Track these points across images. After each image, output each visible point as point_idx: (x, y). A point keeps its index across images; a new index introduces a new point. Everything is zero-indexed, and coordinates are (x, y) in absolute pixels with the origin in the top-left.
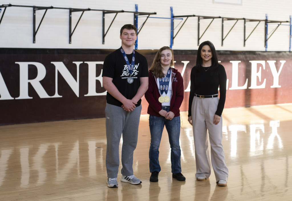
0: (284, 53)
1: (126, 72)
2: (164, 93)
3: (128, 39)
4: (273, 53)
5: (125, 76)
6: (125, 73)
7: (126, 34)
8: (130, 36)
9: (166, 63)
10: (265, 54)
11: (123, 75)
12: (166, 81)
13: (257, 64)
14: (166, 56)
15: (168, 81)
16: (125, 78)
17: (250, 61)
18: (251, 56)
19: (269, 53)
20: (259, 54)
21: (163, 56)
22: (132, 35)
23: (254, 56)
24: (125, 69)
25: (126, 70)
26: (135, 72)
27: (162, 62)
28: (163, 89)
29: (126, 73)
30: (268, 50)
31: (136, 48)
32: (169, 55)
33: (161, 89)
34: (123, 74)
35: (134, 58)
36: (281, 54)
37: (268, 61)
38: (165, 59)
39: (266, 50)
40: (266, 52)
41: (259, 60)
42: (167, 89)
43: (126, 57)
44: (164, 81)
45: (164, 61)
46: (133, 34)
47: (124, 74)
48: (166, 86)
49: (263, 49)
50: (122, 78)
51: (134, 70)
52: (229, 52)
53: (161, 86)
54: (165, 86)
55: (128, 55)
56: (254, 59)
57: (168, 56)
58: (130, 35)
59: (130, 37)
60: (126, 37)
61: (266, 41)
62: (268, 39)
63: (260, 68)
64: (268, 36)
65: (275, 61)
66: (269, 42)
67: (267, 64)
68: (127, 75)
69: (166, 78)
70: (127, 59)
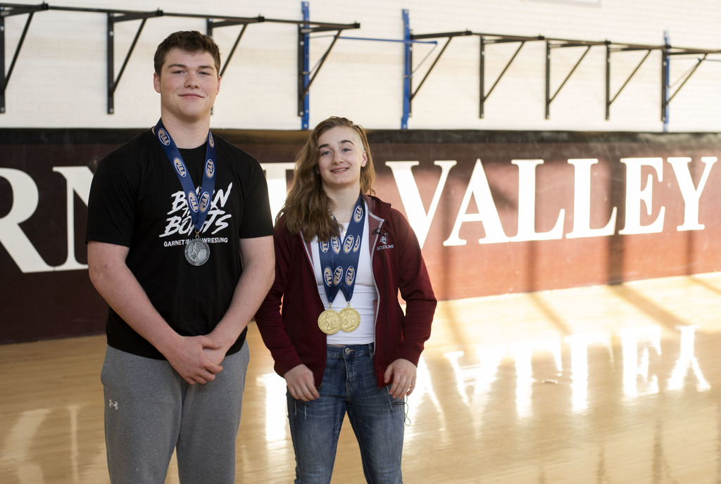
0: (711, 137)
1: (179, 219)
2: (340, 296)
3: (190, 92)
4: (683, 137)
5: (177, 236)
6: (177, 225)
8: (197, 80)
9: (340, 178)
10: (663, 139)
11: (167, 233)
12: (347, 250)
13: (642, 166)
14: (337, 149)
15: (355, 249)
16: (178, 243)
17: (623, 160)
18: (625, 145)
19: (673, 137)
20: (647, 141)
21: (326, 153)
22: (204, 74)
23: (634, 145)
24: (175, 209)
26: (219, 217)
27: (327, 174)
28: (337, 283)
29: (181, 224)
30: (672, 127)
32: (347, 145)
33: (329, 283)
34: (168, 228)
35: (212, 163)
36: (704, 140)
37: (670, 160)
38: (335, 164)
39: (664, 128)
40: (664, 133)
41: (646, 155)
42: (349, 283)
43: (178, 162)
44: (337, 251)
45: (331, 171)
46: (205, 70)
47: (173, 229)
48: (349, 269)
49: (658, 126)
50: (166, 244)
51: (214, 209)
52: (565, 136)
53: (328, 270)
54: (341, 270)
55: (186, 154)
56: (632, 154)
57: (346, 150)
58: (193, 73)
59: (194, 83)
60: (178, 81)
61: (665, 104)
62: (670, 100)
63: (650, 177)
64: (670, 92)
65: (689, 160)
66: (672, 107)
67: (668, 168)
68: (184, 230)
69: (348, 240)
70: (183, 170)
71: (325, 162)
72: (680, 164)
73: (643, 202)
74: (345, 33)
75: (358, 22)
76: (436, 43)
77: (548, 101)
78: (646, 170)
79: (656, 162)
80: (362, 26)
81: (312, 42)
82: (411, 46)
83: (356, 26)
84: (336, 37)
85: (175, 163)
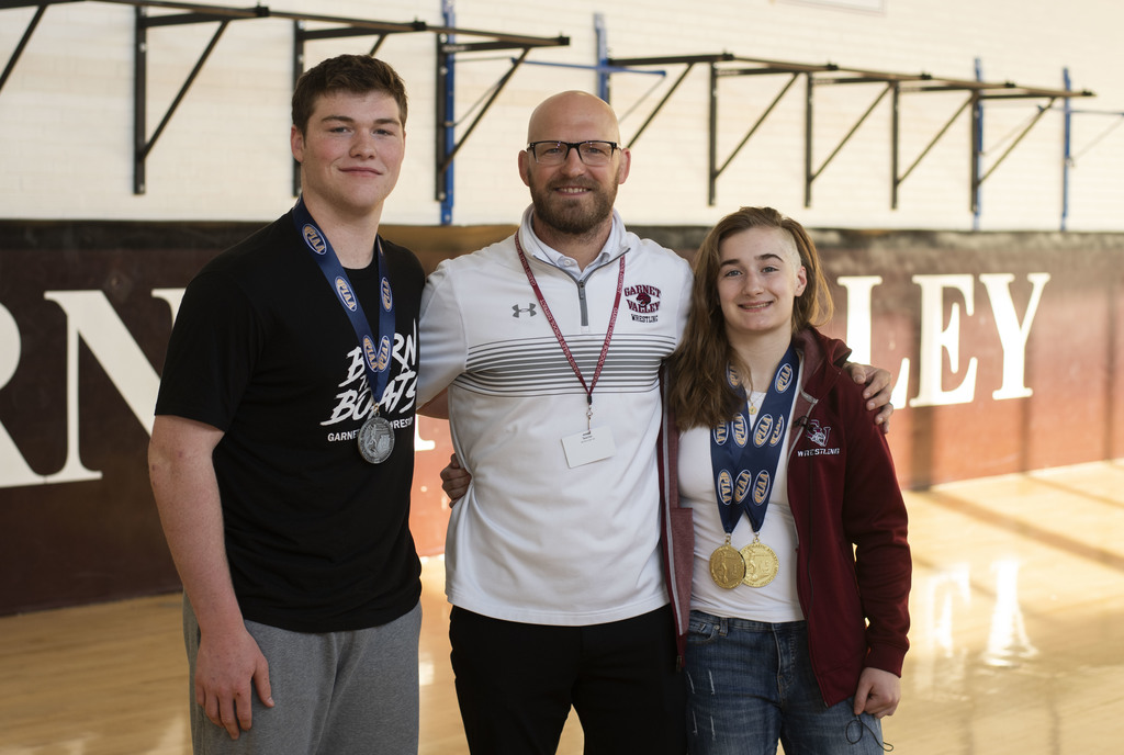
0: (1042, 239)
1: (353, 393)
3: (360, 164)
4: (1003, 239)
5: (349, 424)
6: (350, 405)
7: (339, 130)
8: (372, 144)
10: (974, 243)
11: (335, 419)
12: (759, 442)
14: (753, 268)
15: (774, 441)
16: (350, 435)
17: (917, 279)
18: (920, 251)
19: (988, 240)
20: (952, 247)
21: (733, 273)
22: (382, 132)
23: (933, 253)
24: (351, 378)
25: (355, 385)
26: (410, 381)
27: (731, 311)
28: (740, 498)
29: (355, 403)
30: (987, 221)
31: (447, 218)
32: (771, 262)
33: (726, 499)
34: (337, 410)
36: (1032, 243)
37: (985, 278)
38: (749, 296)
39: (975, 223)
40: (973, 233)
41: (949, 271)
42: (759, 500)
43: (342, 286)
44: (741, 441)
45: (741, 306)
46: (385, 127)
47: (345, 411)
48: (760, 475)
49: (964, 220)
50: (331, 438)
51: (406, 371)
53: (725, 476)
54: (748, 476)
55: (352, 276)
56: (931, 269)
57: (769, 270)
58: (366, 131)
59: (367, 151)
60: (339, 146)
61: (976, 183)
62: (985, 178)
63: (956, 308)
64: (986, 163)
65: (1009, 278)
66: (986, 189)
67: (981, 293)
68: (360, 412)
69: (763, 422)
70: (351, 300)
71: (729, 289)
72: (998, 285)
73: (944, 350)
74: (535, 54)
75: (565, 34)
76: (663, 73)
77: (810, 178)
78: (951, 296)
79: (964, 283)
80: (572, 42)
81: (459, 68)
82: (608, 78)
83: (563, 41)
84: (516, 62)
85: (338, 287)
